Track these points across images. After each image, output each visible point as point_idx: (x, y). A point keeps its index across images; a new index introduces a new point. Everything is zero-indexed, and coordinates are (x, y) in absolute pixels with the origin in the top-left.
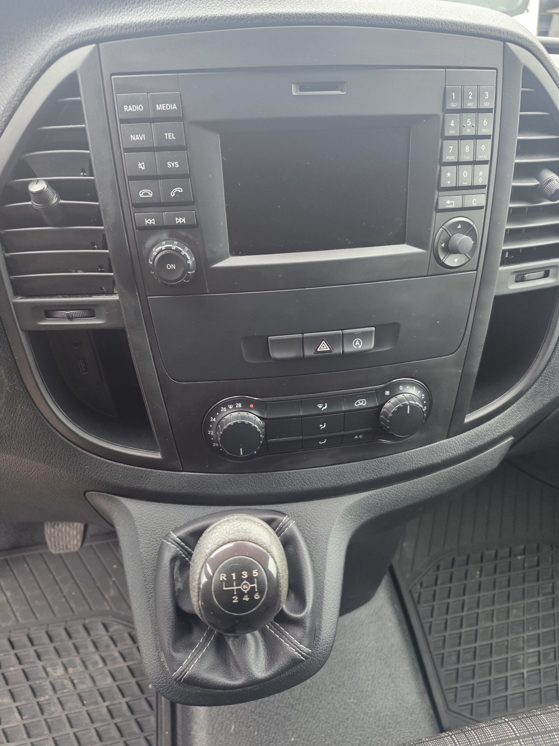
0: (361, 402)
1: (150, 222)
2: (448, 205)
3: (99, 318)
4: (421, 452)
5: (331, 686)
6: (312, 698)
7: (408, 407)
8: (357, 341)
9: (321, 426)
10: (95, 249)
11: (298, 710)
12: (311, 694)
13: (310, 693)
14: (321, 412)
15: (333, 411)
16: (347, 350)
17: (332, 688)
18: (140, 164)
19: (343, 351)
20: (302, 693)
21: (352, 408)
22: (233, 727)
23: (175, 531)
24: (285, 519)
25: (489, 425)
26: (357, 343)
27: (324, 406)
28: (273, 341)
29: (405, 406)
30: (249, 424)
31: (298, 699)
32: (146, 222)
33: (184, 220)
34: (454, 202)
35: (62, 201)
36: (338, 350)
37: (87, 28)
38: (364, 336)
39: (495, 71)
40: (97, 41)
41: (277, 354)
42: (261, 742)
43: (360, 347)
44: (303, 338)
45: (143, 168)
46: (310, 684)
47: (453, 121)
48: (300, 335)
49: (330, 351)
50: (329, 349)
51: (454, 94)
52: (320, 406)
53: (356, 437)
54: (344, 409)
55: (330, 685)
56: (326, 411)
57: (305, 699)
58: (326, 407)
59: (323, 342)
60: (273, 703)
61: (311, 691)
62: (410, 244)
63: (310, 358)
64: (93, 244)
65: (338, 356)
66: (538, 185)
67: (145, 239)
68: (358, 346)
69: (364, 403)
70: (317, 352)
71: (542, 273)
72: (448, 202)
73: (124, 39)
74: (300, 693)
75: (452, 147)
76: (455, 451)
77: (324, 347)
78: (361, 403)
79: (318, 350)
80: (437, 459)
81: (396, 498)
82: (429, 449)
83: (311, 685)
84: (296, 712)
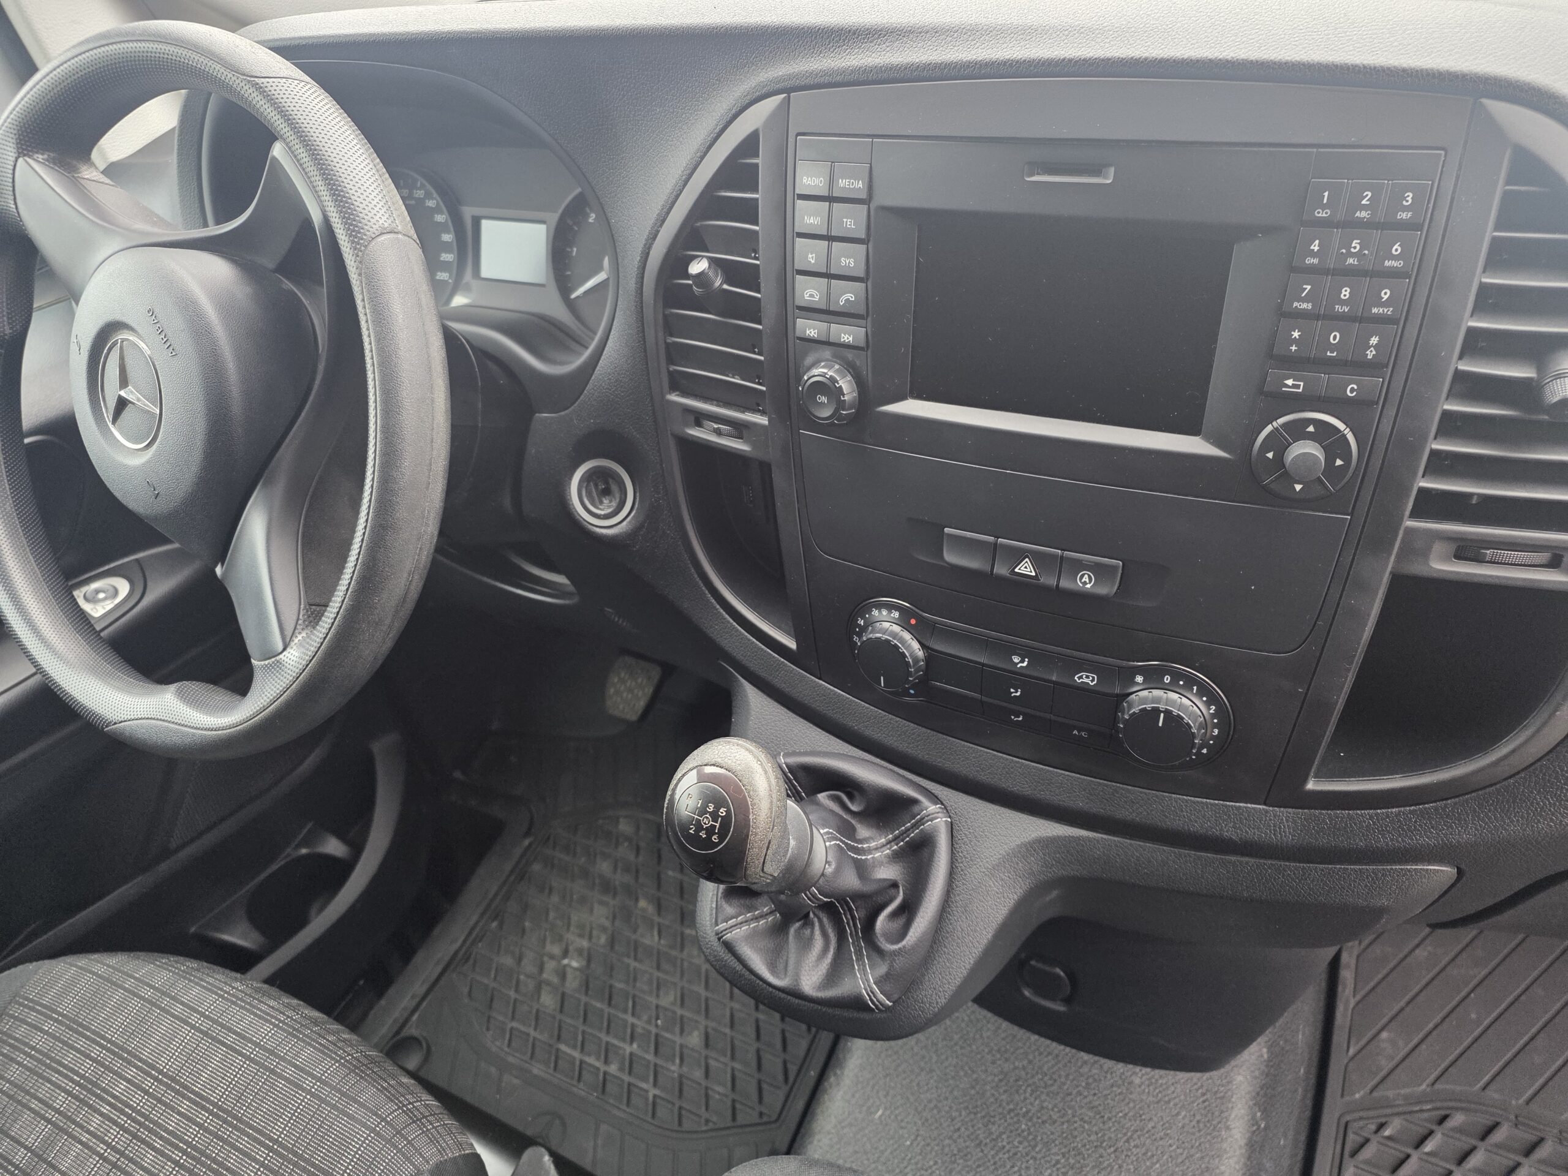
0: (1087, 677)
1: (812, 333)
2: (1287, 386)
3: (746, 442)
4: (1203, 808)
5: (1059, 1158)
6: (1015, 1154)
7: (1162, 715)
8: (1086, 576)
9: (1012, 690)
10: (754, 353)
11: (986, 1156)
12: (1018, 1147)
13: (1016, 1143)
14: (1013, 669)
15: (1035, 674)
16: (1065, 584)
17: (1058, 1162)
18: (810, 256)
19: (1057, 585)
20: (1004, 1136)
21: (1065, 680)
22: (880, 1113)
23: (786, 755)
24: (932, 808)
25: (1371, 818)
26: (1086, 579)
27: (1022, 661)
28: (950, 535)
29: (1156, 711)
30: (896, 646)
31: (994, 1140)
32: (808, 332)
33: (851, 339)
34: (1302, 384)
35: (725, 287)
36: (1050, 581)
37: (781, 73)
38: (1099, 571)
39: (1443, 152)
40: (788, 91)
41: (951, 557)
42: (910, 1159)
43: (1088, 586)
44: (996, 544)
45: (813, 262)
46: (1023, 1131)
47: (1317, 242)
48: (991, 539)
49: (1036, 577)
50: (1033, 574)
51: (1326, 194)
52: (1016, 659)
53: (1075, 732)
54: (1054, 678)
55: (1056, 1154)
56: (1024, 671)
57: (1004, 1147)
58: (1025, 664)
59: (1027, 560)
60: (953, 1120)
61: (1020, 1143)
62: (1208, 439)
63: (1000, 579)
64: (754, 347)
65: (1046, 589)
66: (1530, 379)
67: (805, 354)
68: (1085, 583)
69: (1092, 681)
70: (1013, 572)
71: (1544, 557)
72: (1290, 382)
73: (819, 89)
74: (1001, 1134)
75: (1309, 287)
76: (1274, 834)
77: (1026, 568)
78: (1087, 679)
79: (1017, 570)
80: (1229, 832)
81: (1136, 864)
82: (1220, 809)
83: (1026, 1133)
84: (981, 1154)
